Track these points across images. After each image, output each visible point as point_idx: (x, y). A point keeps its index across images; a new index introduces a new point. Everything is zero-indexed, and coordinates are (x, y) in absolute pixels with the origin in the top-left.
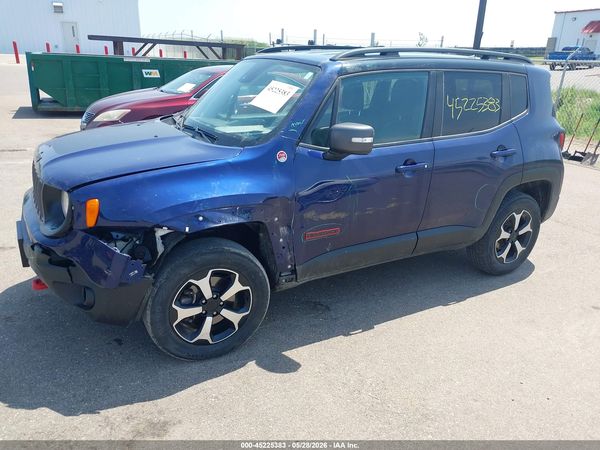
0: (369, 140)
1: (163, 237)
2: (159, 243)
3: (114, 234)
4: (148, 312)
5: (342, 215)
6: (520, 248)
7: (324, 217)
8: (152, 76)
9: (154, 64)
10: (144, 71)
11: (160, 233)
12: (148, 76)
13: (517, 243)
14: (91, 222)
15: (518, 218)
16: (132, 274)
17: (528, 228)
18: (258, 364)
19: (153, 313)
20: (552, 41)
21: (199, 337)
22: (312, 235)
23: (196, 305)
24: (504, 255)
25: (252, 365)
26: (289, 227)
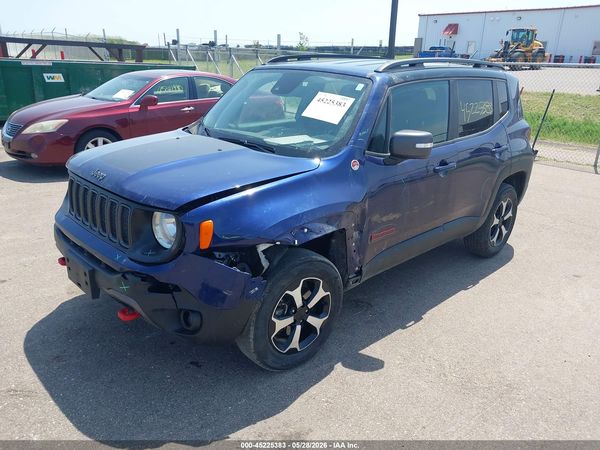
0: (429, 145)
1: (264, 252)
2: (262, 257)
3: (217, 254)
4: (252, 328)
5: (397, 216)
6: (504, 232)
7: (384, 219)
8: (55, 81)
9: (56, 67)
10: (45, 75)
11: (262, 247)
12: (51, 81)
13: (503, 227)
14: (205, 243)
15: (505, 205)
16: (252, 292)
17: (510, 214)
18: (344, 365)
19: (256, 328)
20: (419, 41)
21: (291, 346)
22: (376, 237)
23: (288, 315)
24: (495, 239)
25: (339, 367)
26: (361, 232)
